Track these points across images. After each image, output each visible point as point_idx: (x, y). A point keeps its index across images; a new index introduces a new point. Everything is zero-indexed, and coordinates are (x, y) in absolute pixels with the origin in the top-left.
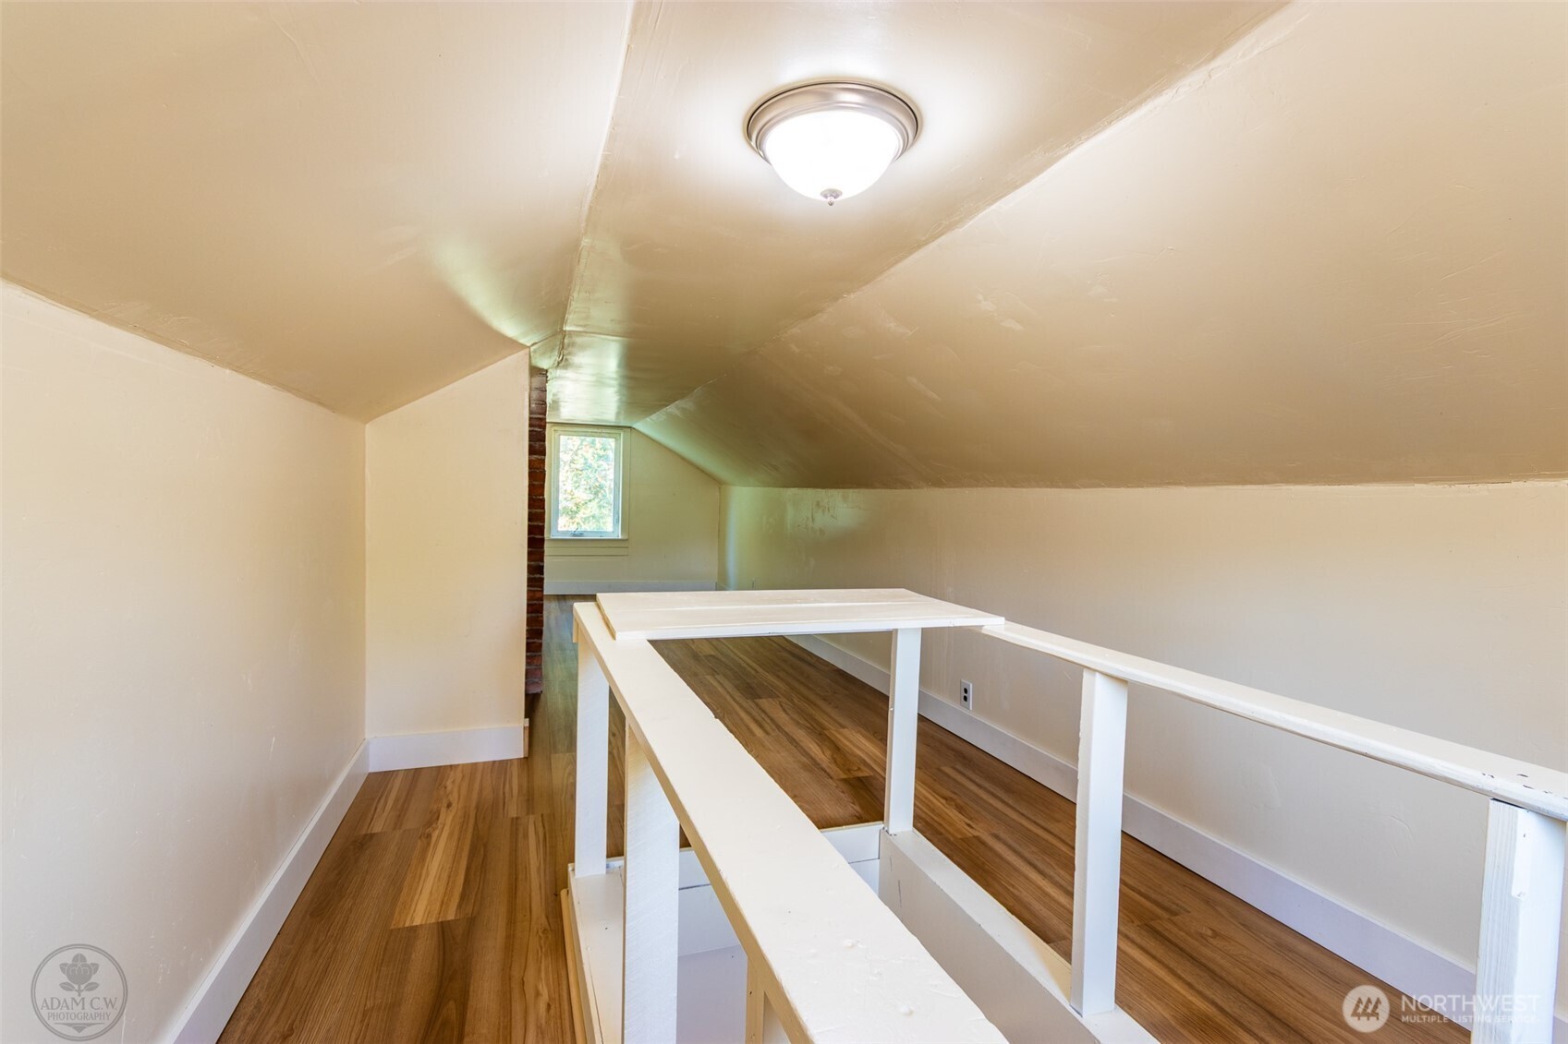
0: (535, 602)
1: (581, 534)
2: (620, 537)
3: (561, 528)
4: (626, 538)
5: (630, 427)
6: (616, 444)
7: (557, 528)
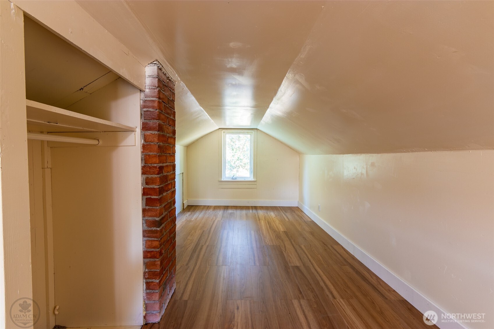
0: (153, 250)
1: (236, 178)
2: (253, 180)
3: (227, 176)
4: (255, 180)
5: (257, 129)
6: (250, 137)
7: (225, 175)
